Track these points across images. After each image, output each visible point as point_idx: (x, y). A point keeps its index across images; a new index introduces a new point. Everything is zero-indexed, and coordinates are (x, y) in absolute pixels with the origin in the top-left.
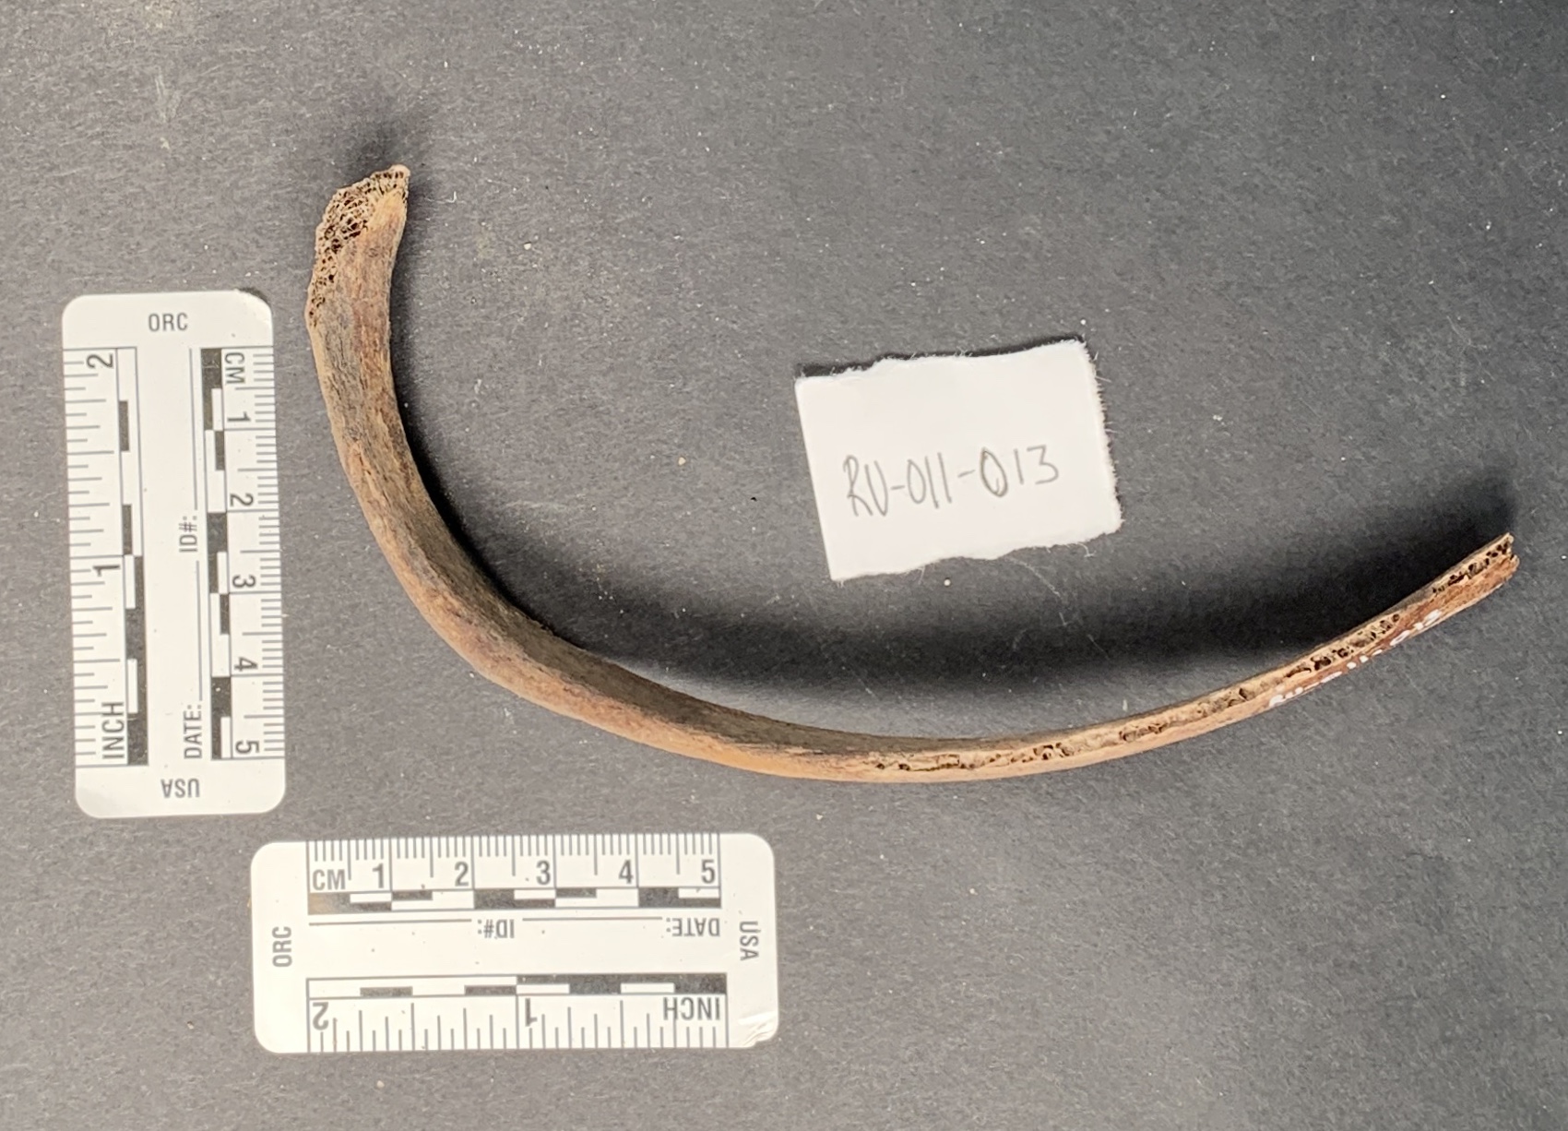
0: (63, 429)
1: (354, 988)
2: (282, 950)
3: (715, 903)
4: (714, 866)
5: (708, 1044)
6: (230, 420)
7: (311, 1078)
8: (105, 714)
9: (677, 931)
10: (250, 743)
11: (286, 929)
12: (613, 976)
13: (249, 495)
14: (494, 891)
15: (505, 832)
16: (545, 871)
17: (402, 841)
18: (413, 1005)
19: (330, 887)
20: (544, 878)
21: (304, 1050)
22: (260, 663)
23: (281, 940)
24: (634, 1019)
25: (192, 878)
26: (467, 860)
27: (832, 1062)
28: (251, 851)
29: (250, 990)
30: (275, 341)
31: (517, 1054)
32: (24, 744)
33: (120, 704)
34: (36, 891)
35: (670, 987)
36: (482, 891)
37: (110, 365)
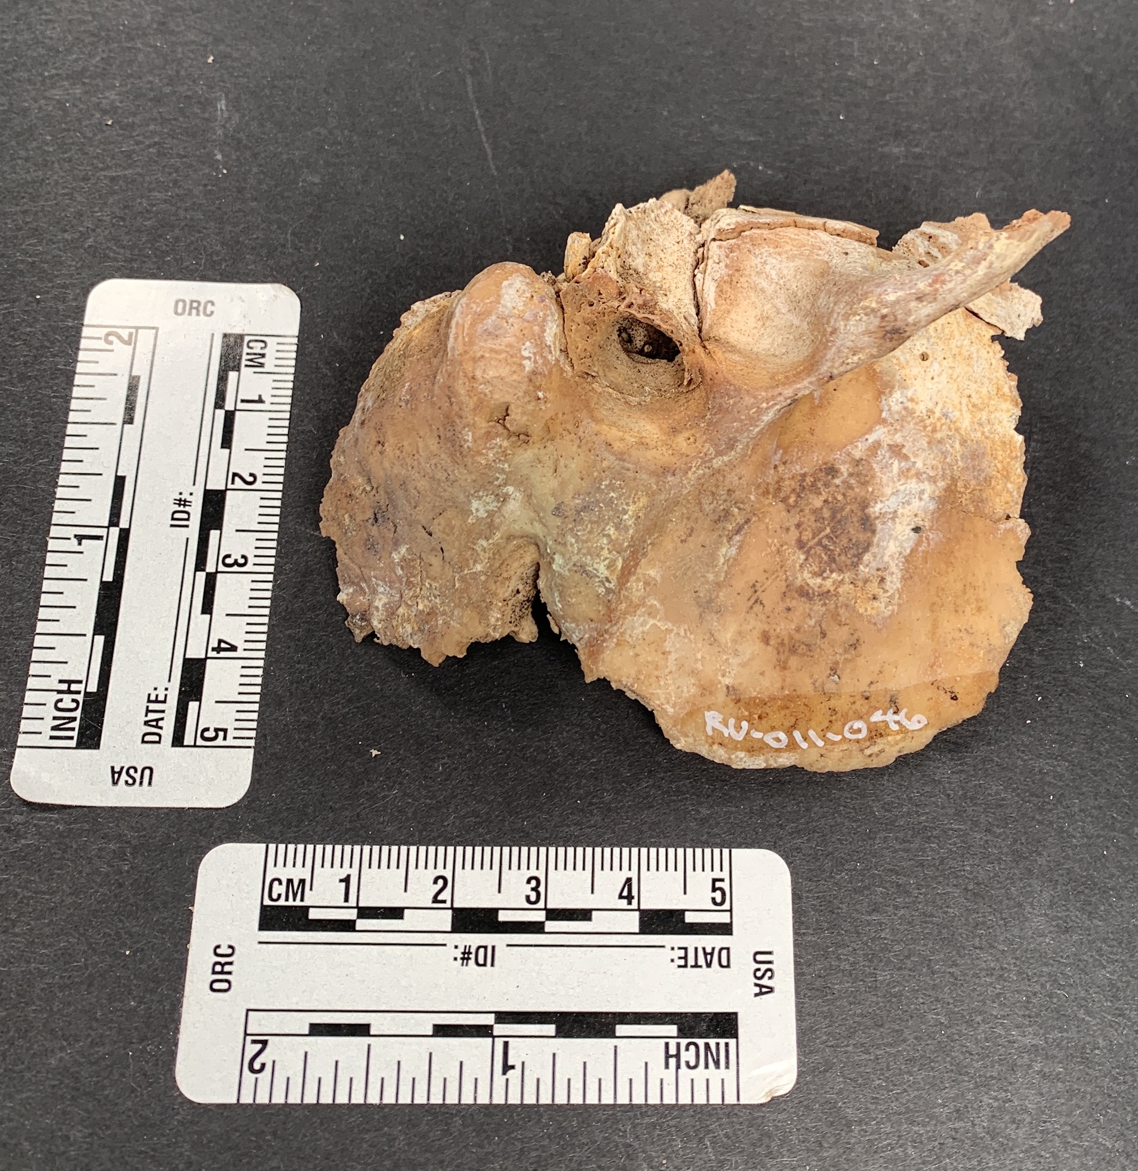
1: (302, 1023)
2: (222, 972)
3: (725, 929)
4: (725, 885)
5: (715, 1100)
6: (243, 401)
8: (59, 692)
9: (682, 962)
11: (230, 947)
13: (251, 475)
18: (369, 1046)
19: (287, 899)
20: (533, 898)
23: (223, 960)
26: (448, 874)
29: (177, 1021)
31: (490, 1109)
33: (80, 682)
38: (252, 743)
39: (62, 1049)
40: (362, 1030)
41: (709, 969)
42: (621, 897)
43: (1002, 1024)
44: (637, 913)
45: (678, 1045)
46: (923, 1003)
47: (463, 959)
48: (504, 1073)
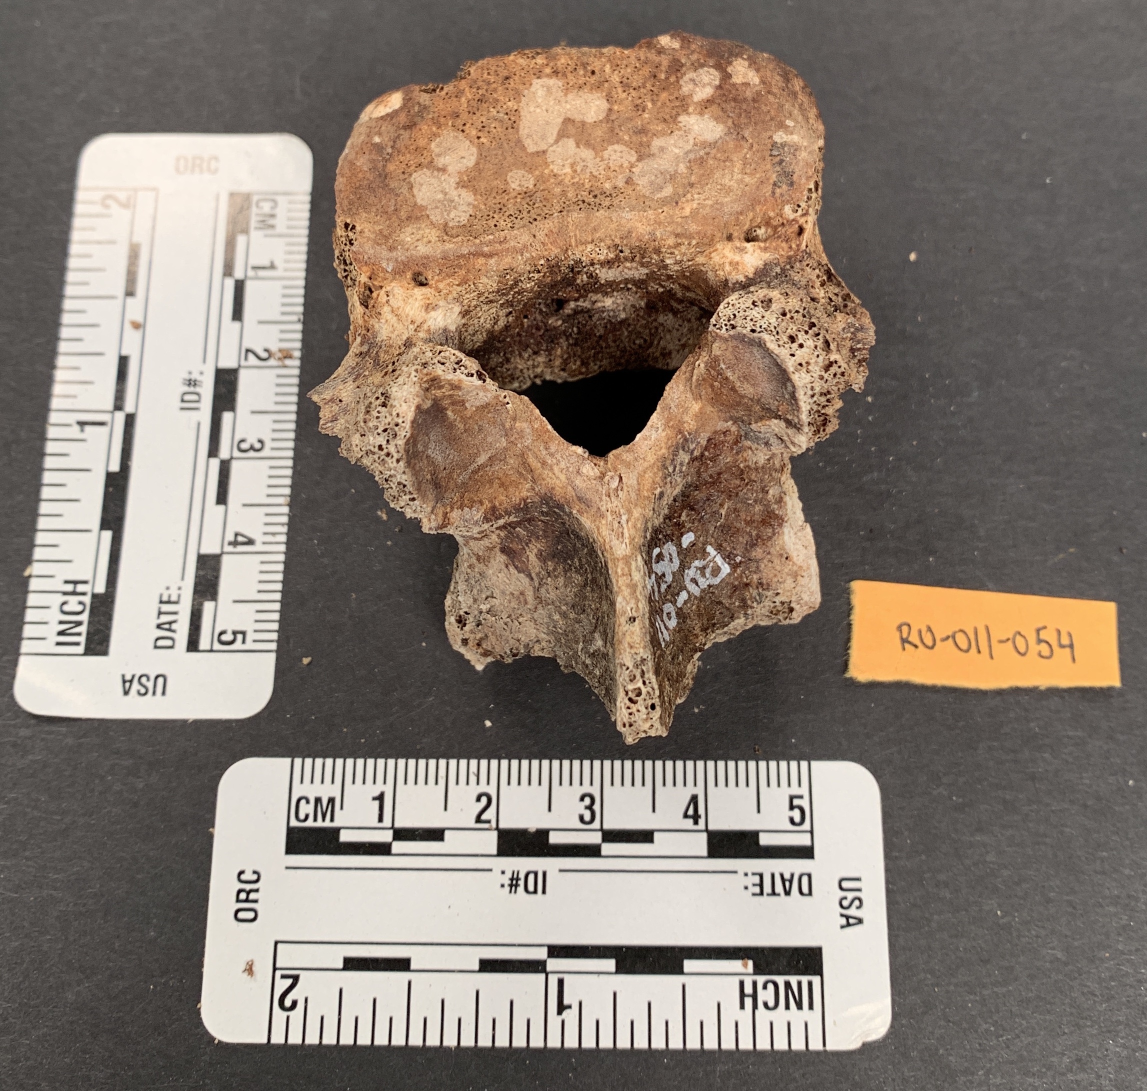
38: (274, 646)
39: (79, 983)
40: (402, 965)
41: (788, 897)
42: (686, 816)
43: (1128, 961)
44: (705, 835)
45: (755, 984)
46: (1037, 937)
47: (511, 886)
48: (560, 1012)
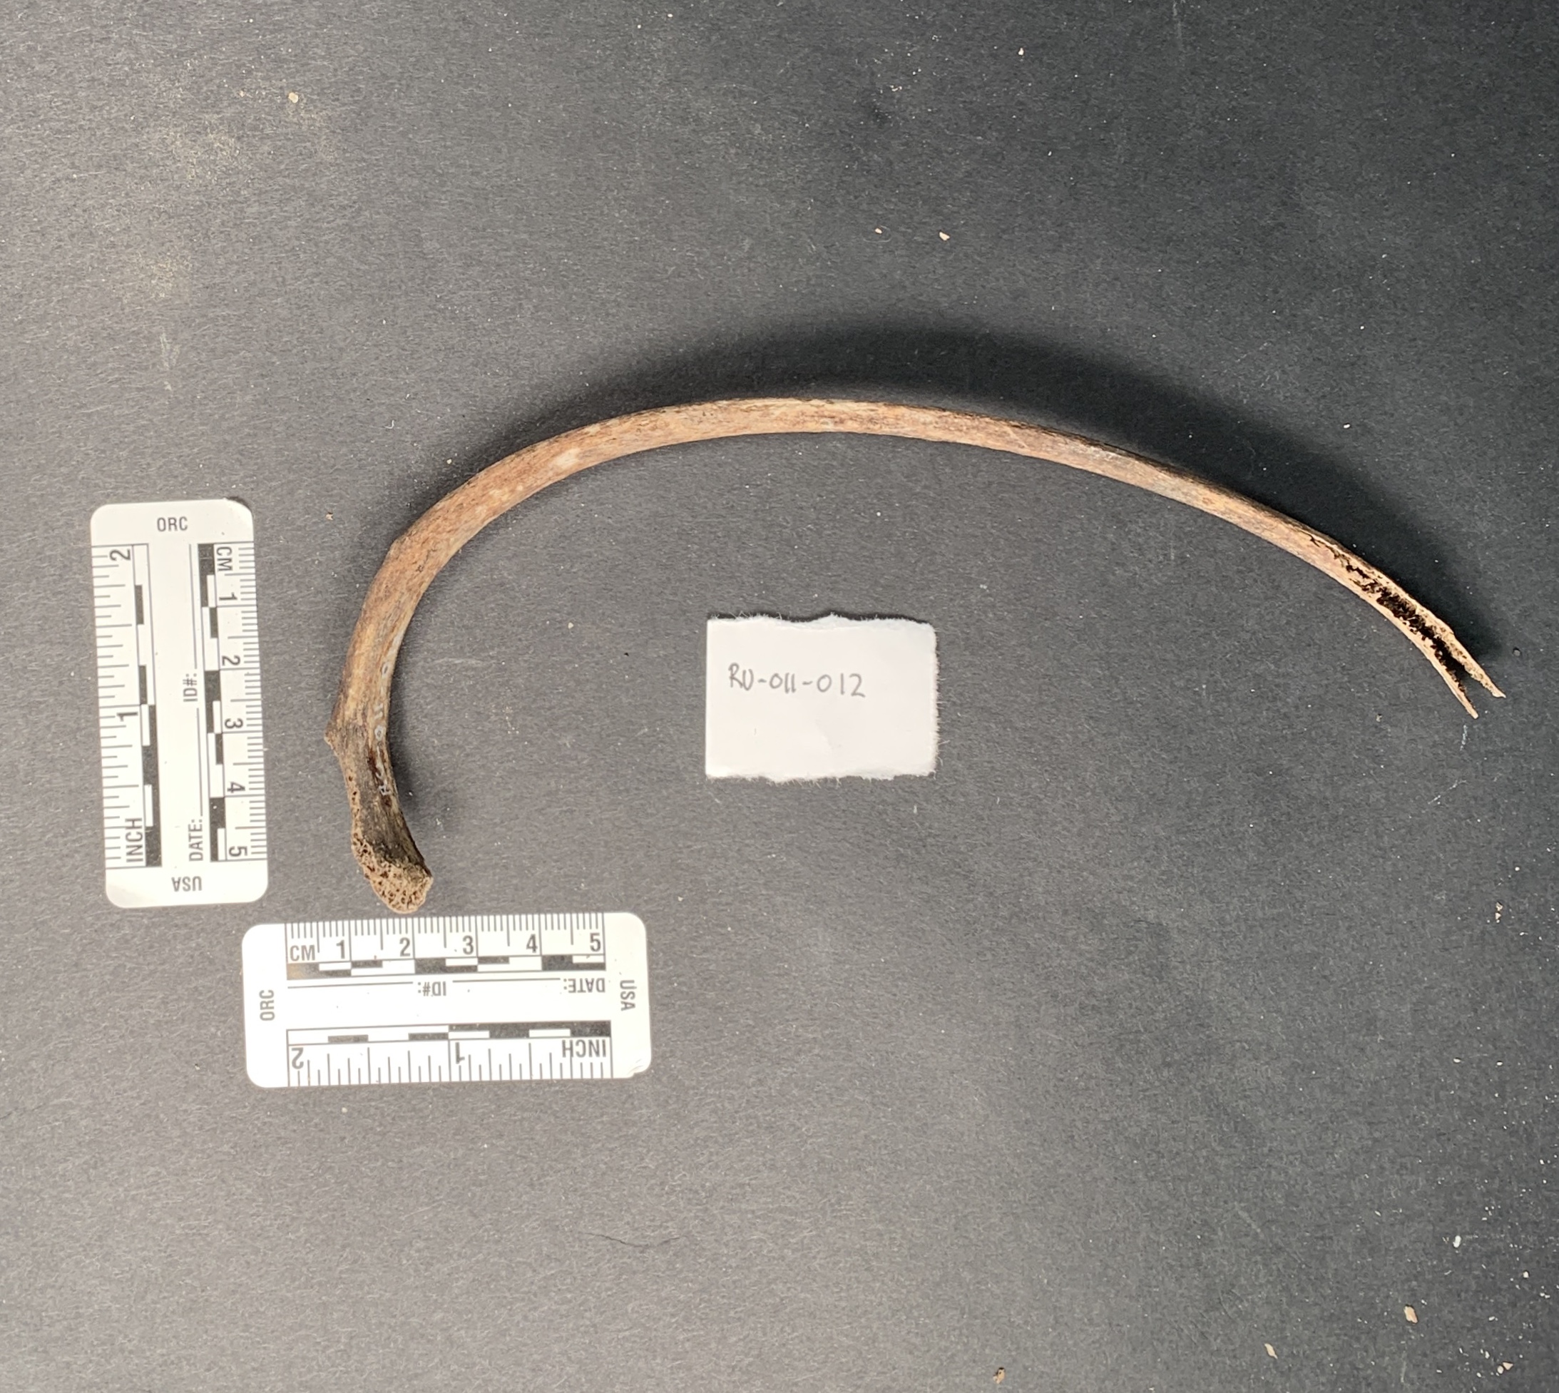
0: (92, 608)
7: (291, 1106)
10: (240, 848)
12: (523, 1024)
14: (431, 960)
15: (438, 915)
16: (470, 944)
17: (359, 922)
21: (285, 1085)
22: (247, 786)
24: (540, 1057)
25: (197, 953)
27: (694, 1088)
28: (242, 932)
30: (256, 537)
32: (65, 852)
34: (76, 965)
35: (567, 1032)
36: (422, 960)
37: (128, 558)
